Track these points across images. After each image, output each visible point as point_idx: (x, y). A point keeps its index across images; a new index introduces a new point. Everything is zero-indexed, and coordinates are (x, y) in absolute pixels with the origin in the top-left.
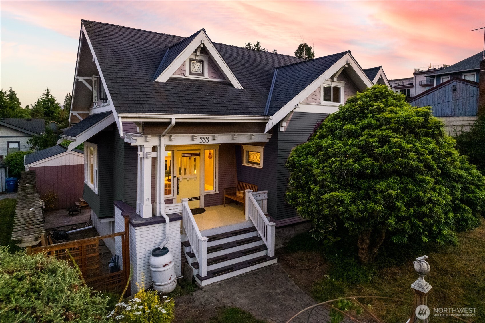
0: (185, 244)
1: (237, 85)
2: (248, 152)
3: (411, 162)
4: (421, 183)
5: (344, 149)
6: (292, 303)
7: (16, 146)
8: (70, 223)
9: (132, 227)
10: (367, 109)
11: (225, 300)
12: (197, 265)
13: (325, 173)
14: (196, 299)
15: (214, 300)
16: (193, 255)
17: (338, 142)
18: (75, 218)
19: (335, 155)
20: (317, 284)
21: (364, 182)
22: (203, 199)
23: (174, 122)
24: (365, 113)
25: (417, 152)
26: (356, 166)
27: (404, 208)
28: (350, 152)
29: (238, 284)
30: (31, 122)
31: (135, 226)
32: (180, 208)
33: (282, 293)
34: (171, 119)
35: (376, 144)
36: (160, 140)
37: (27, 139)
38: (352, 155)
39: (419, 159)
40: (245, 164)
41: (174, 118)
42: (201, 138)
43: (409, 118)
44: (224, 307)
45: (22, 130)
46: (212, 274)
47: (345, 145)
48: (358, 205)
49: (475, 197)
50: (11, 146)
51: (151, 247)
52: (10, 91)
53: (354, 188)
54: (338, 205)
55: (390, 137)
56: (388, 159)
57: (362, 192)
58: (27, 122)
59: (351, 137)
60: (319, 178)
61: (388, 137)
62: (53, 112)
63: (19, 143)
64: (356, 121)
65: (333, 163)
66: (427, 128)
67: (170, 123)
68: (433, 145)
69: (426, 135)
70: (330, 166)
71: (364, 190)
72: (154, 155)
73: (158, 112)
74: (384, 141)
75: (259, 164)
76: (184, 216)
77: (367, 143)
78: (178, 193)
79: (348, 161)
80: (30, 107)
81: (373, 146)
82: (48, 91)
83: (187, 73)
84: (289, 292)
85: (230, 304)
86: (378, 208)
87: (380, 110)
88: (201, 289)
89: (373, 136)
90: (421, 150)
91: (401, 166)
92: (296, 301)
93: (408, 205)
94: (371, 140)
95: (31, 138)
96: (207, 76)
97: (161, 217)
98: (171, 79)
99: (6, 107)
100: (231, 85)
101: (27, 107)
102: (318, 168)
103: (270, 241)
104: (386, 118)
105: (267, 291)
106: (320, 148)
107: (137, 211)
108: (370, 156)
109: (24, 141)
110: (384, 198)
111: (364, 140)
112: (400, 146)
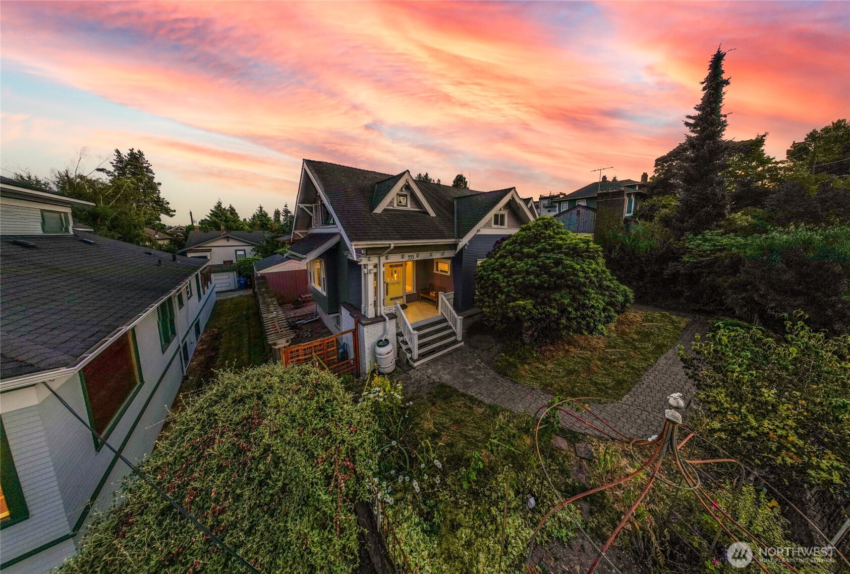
0: (399, 334)
1: (432, 214)
2: (437, 263)
3: (580, 279)
4: (585, 294)
5: (525, 268)
6: (482, 377)
7: (242, 253)
8: (297, 315)
9: (361, 326)
10: (540, 236)
11: (434, 377)
12: (409, 350)
13: (510, 286)
14: (412, 377)
15: (425, 377)
16: (406, 343)
17: (519, 262)
18: (299, 310)
19: (518, 273)
20: (497, 361)
21: (541, 293)
22: (405, 297)
23: (392, 246)
24: (538, 239)
25: (583, 271)
26: (537, 281)
27: (574, 312)
28: (531, 270)
29: (440, 363)
30: (251, 234)
31: (364, 325)
32: (394, 309)
33: (473, 369)
34: (390, 244)
35: (552, 265)
36: (379, 259)
37: (251, 248)
38: (533, 273)
39: (585, 276)
40: (435, 271)
41: (393, 244)
42: (409, 256)
43: (578, 245)
44: (434, 382)
45: (247, 241)
46: (422, 356)
47: (527, 264)
48: (538, 310)
49: (616, 301)
50: (239, 253)
51: (375, 339)
52: (230, 207)
53: (532, 296)
54: (521, 311)
55: (563, 259)
56: (562, 276)
57: (539, 300)
58: (249, 234)
59: (530, 258)
60: (506, 290)
61: (561, 259)
62: (266, 225)
63: (244, 250)
64: (532, 245)
65: (517, 279)
66: (589, 252)
67: (390, 247)
68: (594, 266)
69: (589, 257)
70: (514, 281)
71: (541, 298)
72: (375, 270)
73: (381, 239)
74: (558, 263)
75: (447, 272)
76: (398, 314)
77: (544, 263)
78: (387, 295)
79: (530, 277)
80: (248, 220)
81: (549, 266)
82: (261, 208)
83: (395, 205)
84: (478, 368)
85: (438, 380)
86: (554, 312)
87: (550, 237)
88: (414, 368)
89: (548, 258)
90: (587, 269)
91: (572, 282)
92: (485, 375)
93: (576, 310)
94: (548, 262)
95: (254, 247)
96: (410, 207)
97: (381, 316)
98: (385, 210)
99: (229, 221)
100: (428, 214)
101: (245, 220)
102: (504, 282)
103: (459, 329)
104: (558, 244)
105: (462, 368)
106: (503, 266)
107: (363, 313)
108: (546, 273)
109: (248, 249)
110: (558, 304)
111: (542, 261)
112: (572, 267)
